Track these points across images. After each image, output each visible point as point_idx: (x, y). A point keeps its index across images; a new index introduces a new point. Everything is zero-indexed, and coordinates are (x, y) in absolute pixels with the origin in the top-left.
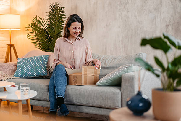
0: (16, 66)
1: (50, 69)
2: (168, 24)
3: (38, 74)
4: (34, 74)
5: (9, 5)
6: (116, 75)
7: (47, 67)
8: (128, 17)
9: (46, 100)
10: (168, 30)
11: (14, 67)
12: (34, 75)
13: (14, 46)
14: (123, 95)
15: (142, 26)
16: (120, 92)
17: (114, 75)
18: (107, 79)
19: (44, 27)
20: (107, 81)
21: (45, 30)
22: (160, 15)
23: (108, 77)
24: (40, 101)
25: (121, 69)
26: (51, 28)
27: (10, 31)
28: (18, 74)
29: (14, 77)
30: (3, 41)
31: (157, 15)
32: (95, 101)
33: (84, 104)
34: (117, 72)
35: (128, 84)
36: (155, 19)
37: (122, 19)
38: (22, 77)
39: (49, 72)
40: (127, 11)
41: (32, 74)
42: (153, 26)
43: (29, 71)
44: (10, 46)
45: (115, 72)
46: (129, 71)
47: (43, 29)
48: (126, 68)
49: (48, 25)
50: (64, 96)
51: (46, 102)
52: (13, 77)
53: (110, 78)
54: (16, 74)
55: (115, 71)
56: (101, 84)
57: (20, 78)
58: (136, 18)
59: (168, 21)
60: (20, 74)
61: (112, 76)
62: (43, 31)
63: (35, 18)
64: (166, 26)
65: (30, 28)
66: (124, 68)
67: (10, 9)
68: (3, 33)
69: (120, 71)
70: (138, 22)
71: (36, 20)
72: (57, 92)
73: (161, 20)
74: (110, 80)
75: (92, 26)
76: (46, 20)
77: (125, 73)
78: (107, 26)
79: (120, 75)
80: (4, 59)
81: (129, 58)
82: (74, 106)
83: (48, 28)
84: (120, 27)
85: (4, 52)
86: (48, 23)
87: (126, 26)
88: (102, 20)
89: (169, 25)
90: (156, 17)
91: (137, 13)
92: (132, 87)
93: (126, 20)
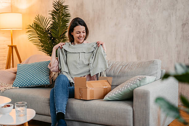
0: (16, 73)
1: (53, 77)
2: (184, 22)
3: (39, 83)
4: (35, 83)
5: (10, 2)
6: (127, 88)
7: (50, 75)
8: (140, 15)
9: (48, 115)
10: (184, 29)
11: (13, 75)
12: (35, 85)
13: (16, 47)
14: (135, 112)
15: (155, 25)
16: (132, 109)
17: (124, 88)
18: (116, 93)
19: (47, 27)
20: (116, 95)
21: (49, 30)
22: (176, 12)
23: (118, 91)
24: (41, 116)
25: (133, 82)
26: (54, 29)
27: (12, 31)
28: (17, 83)
29: (13, 86)
30: (4, 41)
31: (172, 13)
32: (103, 118)
33: (90, 121)
34: (128, 85)
35: (141, 100)
36: (170, 17)
37: (132, 17)
38: (22, 87)
39: (52, 80)
40: (138, 8)
41: (33, 83)
42: (167, 25)
43: (30, 80)
44: (12, 47)
45: (126, 85)
46: (142, 84)
47: (46, 29)
48: (138, 81)
49: (51, 24)
50: (65, 111)
51: (48, 117)
52: (11, 87)
53: (120, 91)
54: (15, 83)
55: (126, 83)
56: (110, 98)
57: (20, 88)
58: (149, 17)
59: (185, 19)
60: (19, 83)
61: (122, 89)
62: (46, 31)
63: (37, 17)
64: (182, 25)
65: (32, 29)
66: (137, 81)
67: (11, 7)
68: (4, 33)
69: (132, 84)
70: (151, 20)
71: (39, 19)
72: (57, 107)
73: (176, 19)
74: (120, 94)
75: (100, 25)
76: (50, 20)
77: (138, 87)
78: (116, 24)
79: (132, 89)
80: (6, 61)
81: (141, 65)
82: (80, 123)
83: (51, 28)
84: (130, 26)
85: (5, 53)
86: (51, 22)
87: (137, 25)
88: (111, 18)
89: (185, 24)
90: (171, 16)
91: (150, 10)
92: (146, 104)
93: (137, 19)
